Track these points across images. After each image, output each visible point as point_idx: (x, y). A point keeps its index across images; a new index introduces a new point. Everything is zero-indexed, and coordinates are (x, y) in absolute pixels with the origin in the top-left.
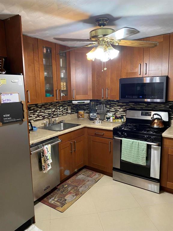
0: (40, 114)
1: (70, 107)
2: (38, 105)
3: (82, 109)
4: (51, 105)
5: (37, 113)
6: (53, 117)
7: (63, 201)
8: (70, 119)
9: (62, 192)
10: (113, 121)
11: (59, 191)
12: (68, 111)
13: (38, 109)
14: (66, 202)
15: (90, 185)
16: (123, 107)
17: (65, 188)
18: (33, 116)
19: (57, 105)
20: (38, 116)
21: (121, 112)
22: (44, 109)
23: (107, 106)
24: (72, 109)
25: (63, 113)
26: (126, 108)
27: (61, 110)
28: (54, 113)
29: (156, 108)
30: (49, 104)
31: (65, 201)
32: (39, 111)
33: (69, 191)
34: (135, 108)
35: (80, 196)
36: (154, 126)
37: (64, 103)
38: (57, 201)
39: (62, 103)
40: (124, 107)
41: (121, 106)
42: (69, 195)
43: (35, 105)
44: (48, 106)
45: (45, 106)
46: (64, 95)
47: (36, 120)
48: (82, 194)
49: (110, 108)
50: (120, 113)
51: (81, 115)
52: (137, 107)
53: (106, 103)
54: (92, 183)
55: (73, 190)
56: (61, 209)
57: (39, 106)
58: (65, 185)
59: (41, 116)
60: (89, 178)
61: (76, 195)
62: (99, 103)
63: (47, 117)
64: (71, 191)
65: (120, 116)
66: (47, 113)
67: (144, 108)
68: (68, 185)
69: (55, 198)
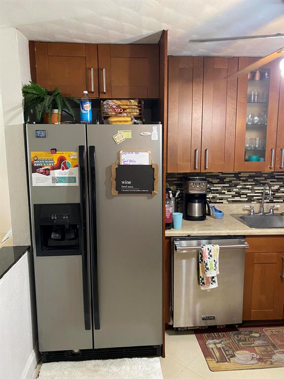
0: (242, 191)
2: (240, 175)
4: (269, 179)
5: (237, 190)
6: (272, 202)
7: (227, 355)
9: (240, 340)
11: (235, 336)
13: (239, 182)
14: (231, 359)
17: (251, 337)
18: (226, 193)
20: (237, 195)
22: (254, 183)
28: (276, 194)
30: (267, 175)
31: (231, 357)
32: (241, 187)
33: (254, 347)
35: (266, 366)
38: (219, 349)
42: (247, 352)
43: (233, 175)
44: (264, 178)
45: (256, 178)
47: (232, 201)
48: (272, 365)
55: (263, 348)
56: (213, 363)
57: (241, 177)
58: (256, 333)
59: (245, 196)
61: (260, 360)
63: (257, 199)
64: (255, 348)
66: (260, 191)
68: (260, 336)
69: (221, 343)
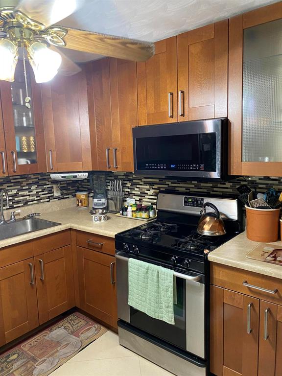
1: (60, 186)
3: (87, 189)
4: (5, 184)
6: (12, 207)
8: (58, 209)
10: (132, 216)
12: (53, 193)
15: (63, 356)
16: (154, 187)
17: (9, 362)
19: (23, 181)
21: (151, 195)
23: (127, 184)
24: (62, 189)
25: (39, 198)
26: (159, 188)
27: (34, 192)
28: (16, 199)
29: (215, 189)
34: (177, 189)
36: (203, 232)
37: (40, 178)
39: (35, 178)
40: (156, 186)
41: (151, 184)
46: (29, 163)
49: (132, 187)
50: (149, 199)
51: (81, 202)
52: (178, 187)
53: (124, 177)
54: (70, 352)
55: (22, 369)
58: (14, 354)
60: (73, 339)
62: (113, 178)
65: (150, 204)
67: (191, 190)
68: (18, 356)
